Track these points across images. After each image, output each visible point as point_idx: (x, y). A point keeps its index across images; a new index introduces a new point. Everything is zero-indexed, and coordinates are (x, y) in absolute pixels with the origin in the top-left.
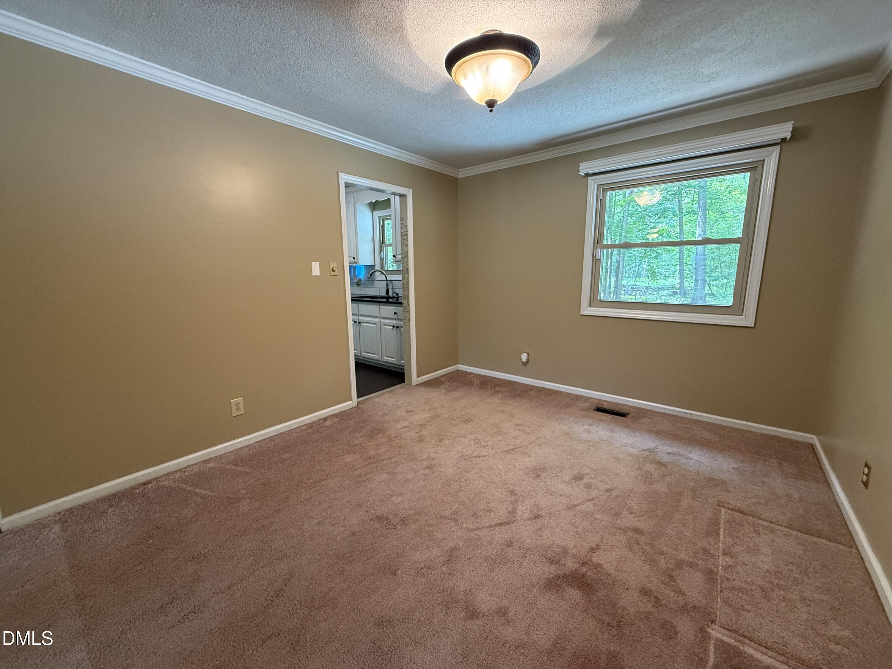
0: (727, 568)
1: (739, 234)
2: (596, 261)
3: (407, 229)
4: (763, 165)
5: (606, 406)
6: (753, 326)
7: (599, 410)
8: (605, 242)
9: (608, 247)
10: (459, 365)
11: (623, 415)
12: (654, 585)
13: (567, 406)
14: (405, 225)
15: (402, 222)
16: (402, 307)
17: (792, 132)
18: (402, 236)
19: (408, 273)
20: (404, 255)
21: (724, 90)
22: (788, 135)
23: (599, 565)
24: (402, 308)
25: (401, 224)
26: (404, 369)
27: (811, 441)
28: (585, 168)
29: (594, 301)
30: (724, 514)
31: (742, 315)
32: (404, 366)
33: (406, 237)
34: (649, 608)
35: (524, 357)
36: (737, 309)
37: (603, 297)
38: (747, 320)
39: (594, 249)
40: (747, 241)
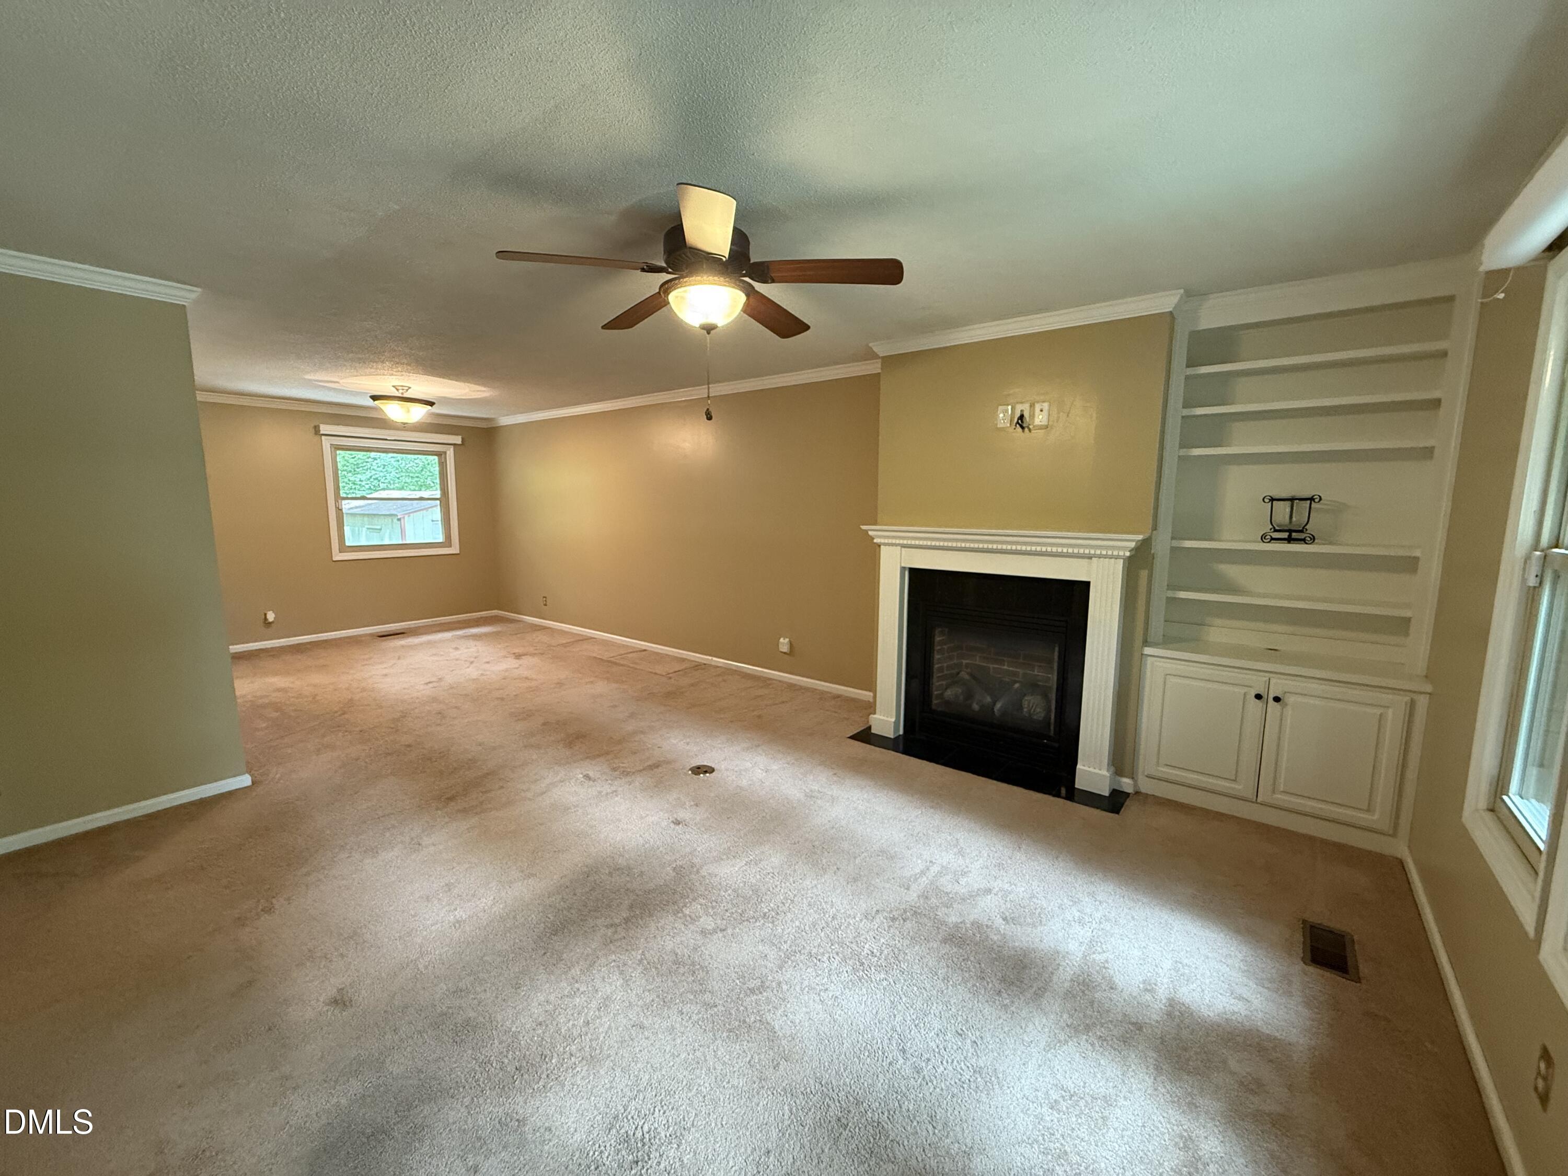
1: (438, 495)
2: (339, 510)
4: (446, 455)
5: (380, 634)
6: (459, 553)
7: (381, 636)
8: (342, 495)
9: (346, 499)
11: (402, 633)
13: (357, 642)
17: (461, 442)
22: (458, 443)
27: (496, 614)
28: (324, 428)
29: (343, 548)
31: (451, 546)
35: (271, 616)
36: (448, 542)
37: (348, 543)
38: (455, 549)
39: (336, 501)
40: (444, 500)
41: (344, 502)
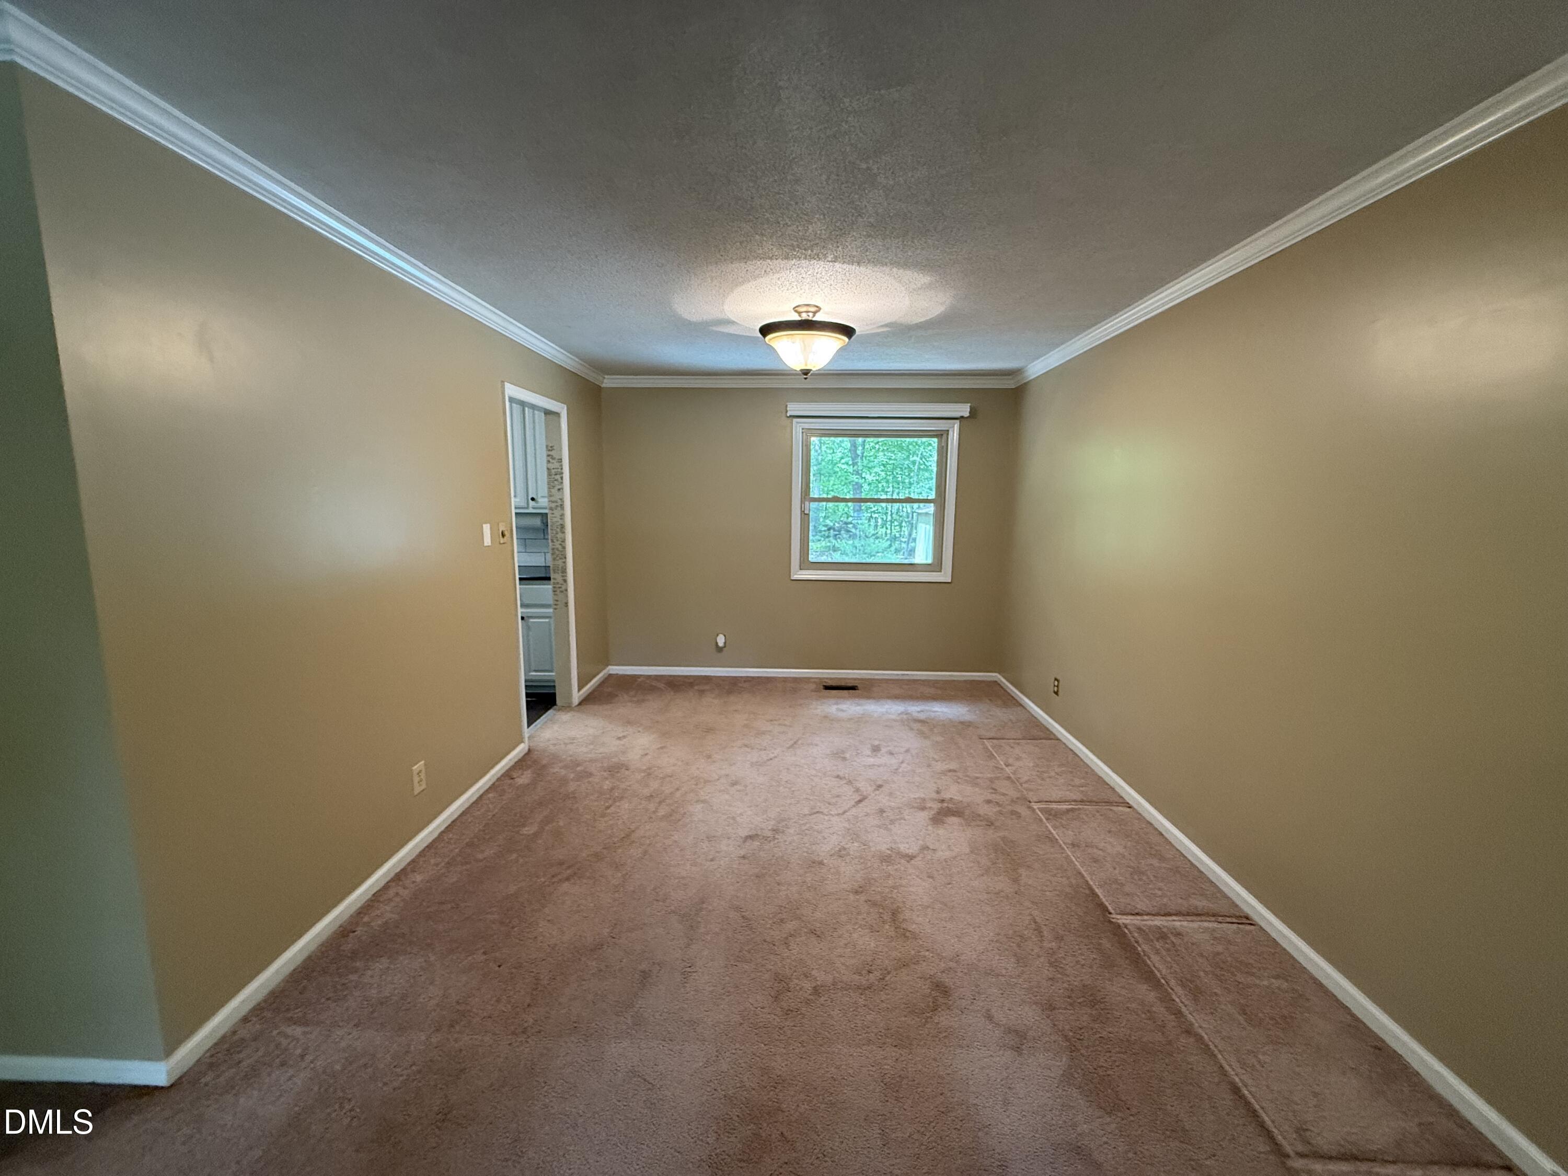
0: (1014, 773)
1: (932, 496)
2: (805, 516)
3: (561, 465)
4: (948, 434)
5: (830, 683)
6: (950, 581)
7: (827, 688)
8: (812, 495)
9: (815, 500)
10: (610, 667)
11: (853, 688)
12: (990, 797)
13: (794, 691)
14: (557, 457)
15: (550, 453)
16: (549, 584)
17: (970, 413)
18: (549, 474)
19: (564, 533)
20: (555, 504)
21: (929, 368)
22: (967, 414)
23: (951, 798)
24: (550, 587)
25: (548, 456)
26: (554, 686)
27: (995, 679)
28: (794, 408)
29: (806, 564)
30: (988, 744)
31: (941, 571)
32: (554, 681)
33: (558, 477)
34: (998, 809)
35: (721, 640)
36: (936, 566)
37: (812, 558)
38: (945, 576)
39: (802, 502)
40: (940, 501)
41: (813, 505)
